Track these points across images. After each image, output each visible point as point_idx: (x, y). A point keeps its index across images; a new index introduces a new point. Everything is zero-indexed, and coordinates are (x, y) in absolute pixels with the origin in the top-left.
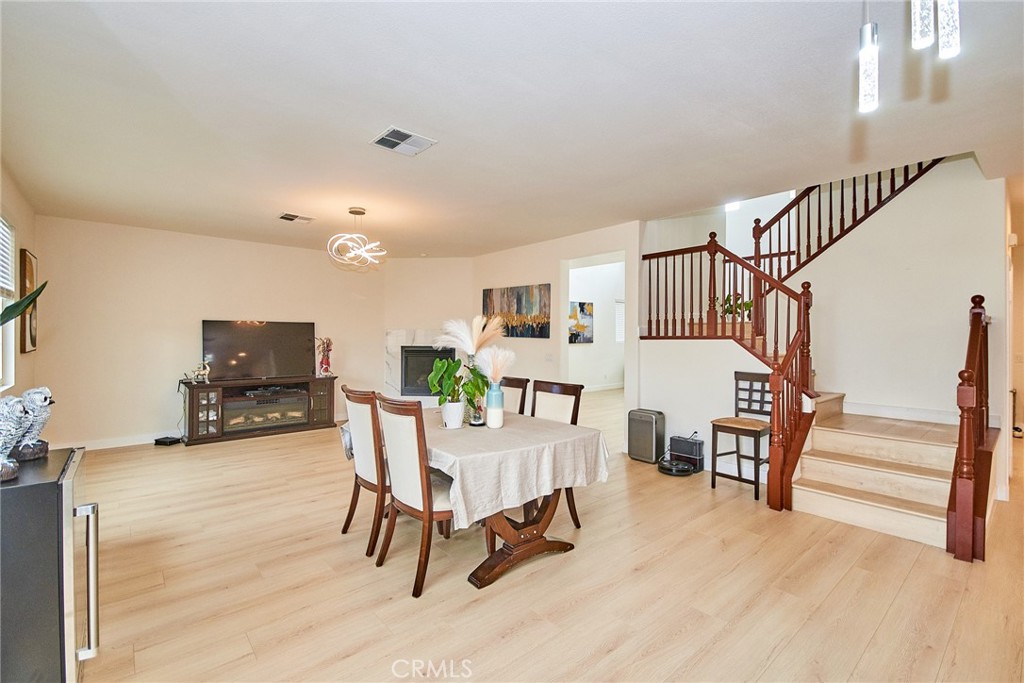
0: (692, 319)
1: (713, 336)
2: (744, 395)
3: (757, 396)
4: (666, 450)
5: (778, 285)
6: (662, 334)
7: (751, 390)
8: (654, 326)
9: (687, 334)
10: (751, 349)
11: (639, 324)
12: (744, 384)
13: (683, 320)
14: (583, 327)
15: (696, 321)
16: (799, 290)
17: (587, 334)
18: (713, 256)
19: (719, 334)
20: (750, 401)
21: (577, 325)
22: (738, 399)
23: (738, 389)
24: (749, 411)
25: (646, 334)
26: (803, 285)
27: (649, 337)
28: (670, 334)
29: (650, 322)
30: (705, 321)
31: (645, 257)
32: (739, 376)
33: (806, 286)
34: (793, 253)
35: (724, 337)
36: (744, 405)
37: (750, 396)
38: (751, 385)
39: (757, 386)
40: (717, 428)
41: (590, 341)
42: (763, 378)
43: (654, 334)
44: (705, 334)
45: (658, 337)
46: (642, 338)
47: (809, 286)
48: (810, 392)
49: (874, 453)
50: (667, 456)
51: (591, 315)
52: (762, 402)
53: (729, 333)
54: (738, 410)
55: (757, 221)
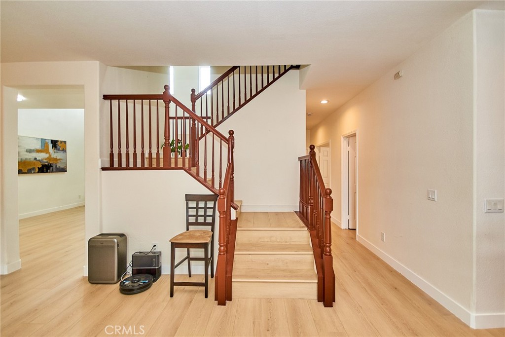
0: (150, 154)
1: (167, 167)
2: (192, 212)
3: (201, 212)
4: (128, 265)
5: (211, 129)
6: (124, 165)
7: (197, 208)
8: (116, 159)
9: (146, 165)
10: (196, 177)
11: (101, 157)
12: (193, 204)
13: (143, 154)
14: (56, 159)
15: (154, 155)
16: (227, 136)
17: (60, 165)
18: (167, 103)
19: (173, 165)
20: (197, 216)
21: (49, 158)
22: (188, 216)
23: (188, 208)
24: (197, 224)
25: (108, 165)
26: (229, 132)
27: (111, 168)
28: (131, 165)
29: (112, 155)
30: (161, 156)
31: (106, 97)
32: (189, 198)
33: (231, 133)
34: (209, 118)
35: (176, 168)
36: (192, 220)
37: (197, 212)
38: (197, 204)
39: (202, 204)
40: (174, 245)
41: (64, 170)
42: (205, 198)
43: (116, 165)
44: (162, 165)
45: (120, 168)
46: (103, 169)
47: (233, 133)
48: (234, 205)
49: (269, 240)
50: (129, 271)
51: (64, 150)
52: (205, 216)
53: (180, 165)
54: (189, 224)
55: (193, 91)
